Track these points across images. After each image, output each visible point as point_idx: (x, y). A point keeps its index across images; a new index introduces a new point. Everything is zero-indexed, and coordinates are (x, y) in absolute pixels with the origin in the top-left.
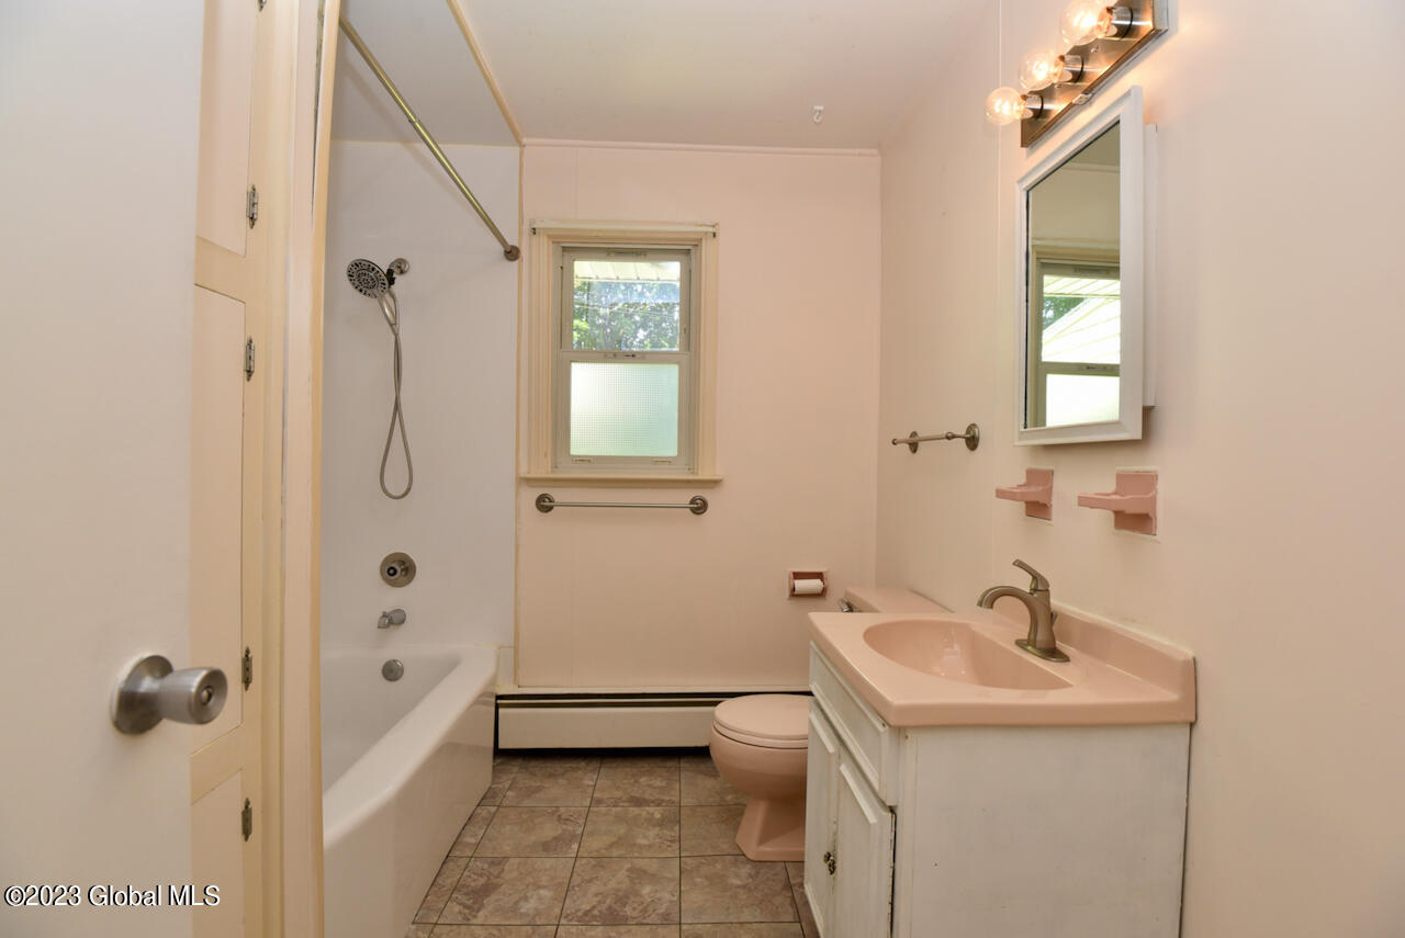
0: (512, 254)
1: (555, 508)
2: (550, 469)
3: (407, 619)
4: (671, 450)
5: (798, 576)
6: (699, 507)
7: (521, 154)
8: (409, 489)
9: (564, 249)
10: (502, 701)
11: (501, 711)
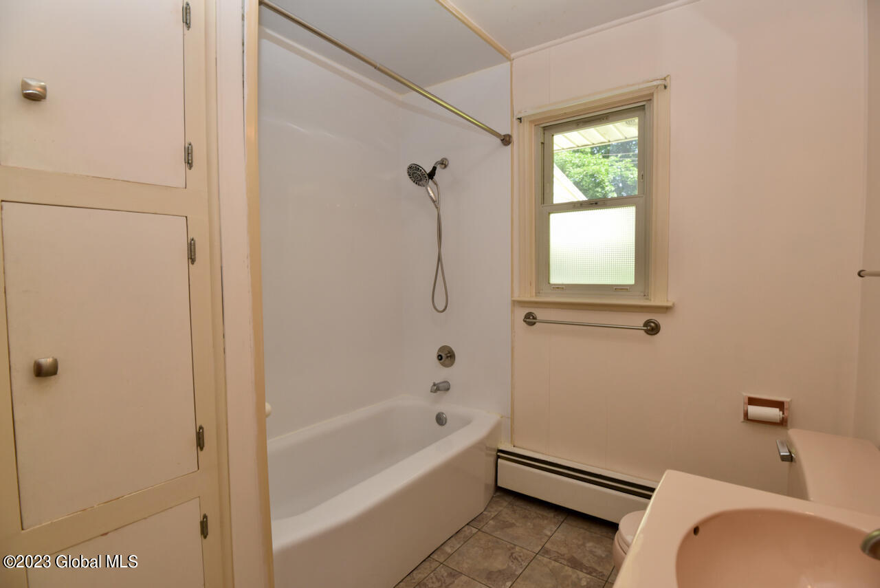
0: (506, 140)
1: (537, 323)
2: (534, 294)
3: (451, 389)
4: (629, 279)
5: (753, 401)
6: (652, 329)
7: (512, 65)
8: (446, 307)
9: (545, 128)
10: (501, 454)
11: (499, 460)
